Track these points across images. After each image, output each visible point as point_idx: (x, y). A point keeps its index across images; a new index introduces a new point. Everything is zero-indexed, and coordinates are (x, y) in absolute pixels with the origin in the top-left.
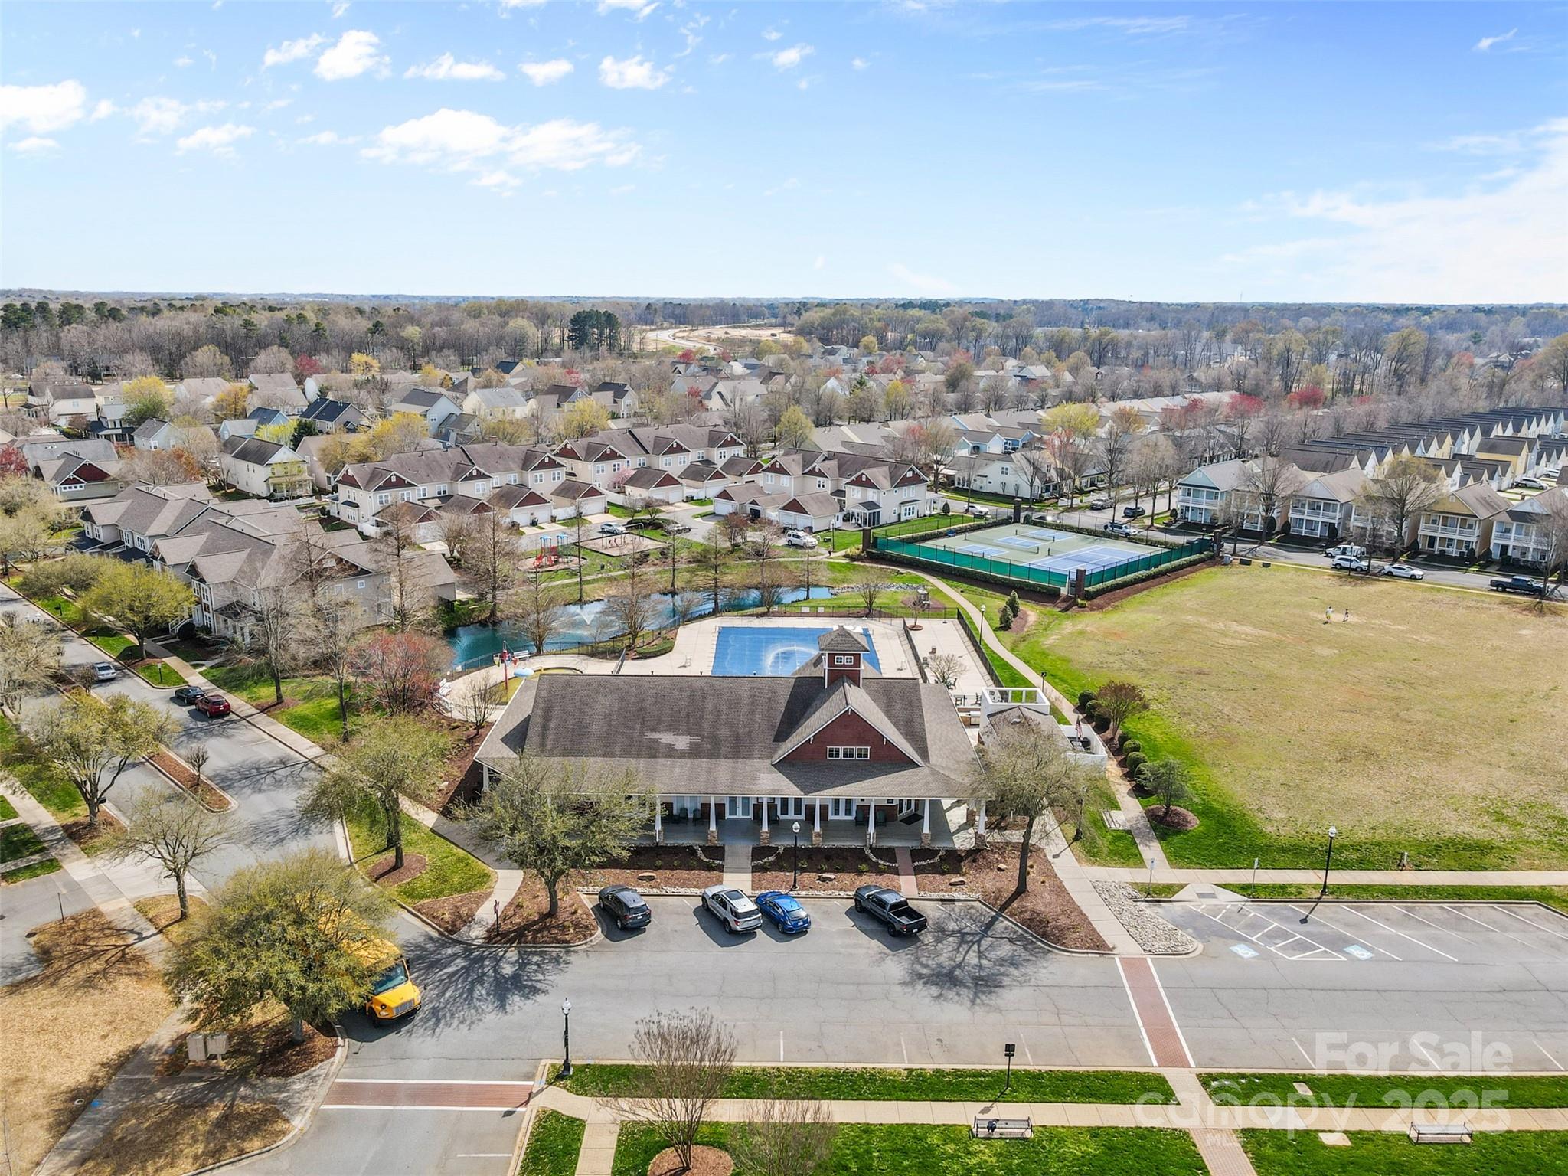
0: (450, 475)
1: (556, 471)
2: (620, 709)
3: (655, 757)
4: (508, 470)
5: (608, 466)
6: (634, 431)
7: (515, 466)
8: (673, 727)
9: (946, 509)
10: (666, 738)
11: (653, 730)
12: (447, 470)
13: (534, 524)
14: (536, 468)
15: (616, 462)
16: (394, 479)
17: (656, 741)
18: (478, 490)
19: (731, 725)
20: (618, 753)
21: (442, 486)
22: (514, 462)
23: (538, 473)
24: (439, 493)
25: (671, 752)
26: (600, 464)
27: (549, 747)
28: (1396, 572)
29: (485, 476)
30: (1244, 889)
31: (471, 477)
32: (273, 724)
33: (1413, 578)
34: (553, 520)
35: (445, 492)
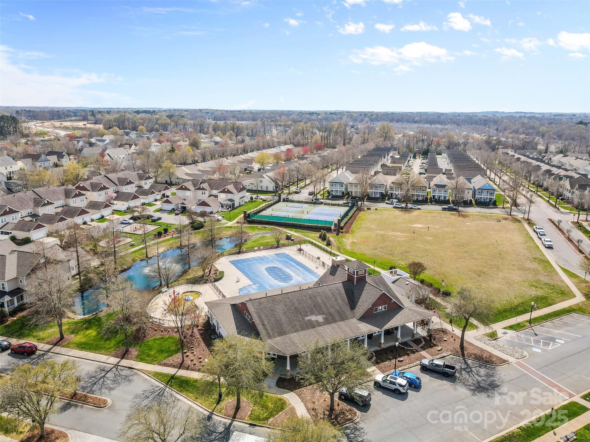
0: (33, 204)
1: (82, 197)
2: (288, 310)
3: (315, 327)
4: (59, 199)
5: (103, 192)
6: (107, 176)
7: (63, 197)
8: (312, 313)
9: (252, 198)
10: (313, 318)
11: (306, 316)
12: (30, 202)
13: (85, 223)
14: (73, 197)
15: (106, 191)
16: (8, 210)
17: (310, 320)
18: (48, 210)
19: (333, 307)
20: (300, 329)
21: (30, 210)
22: (61, 195)
23: (74, 199)
24: (29, 213)
25: (319, 324)
26: (100, 192)
27: (271, 334)
28: (413, 207)
29: (51, 203)
30: (511, 327)
31: (45, 205)
32: (70, 351)
33: (419, 209)
34: (92, 220)
35: (31, 213)
